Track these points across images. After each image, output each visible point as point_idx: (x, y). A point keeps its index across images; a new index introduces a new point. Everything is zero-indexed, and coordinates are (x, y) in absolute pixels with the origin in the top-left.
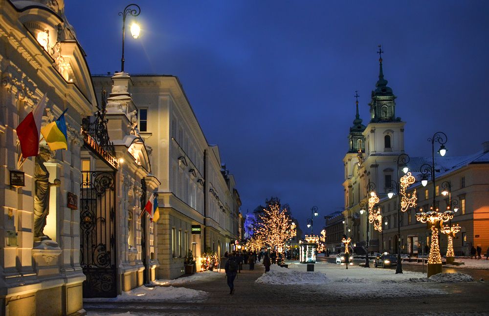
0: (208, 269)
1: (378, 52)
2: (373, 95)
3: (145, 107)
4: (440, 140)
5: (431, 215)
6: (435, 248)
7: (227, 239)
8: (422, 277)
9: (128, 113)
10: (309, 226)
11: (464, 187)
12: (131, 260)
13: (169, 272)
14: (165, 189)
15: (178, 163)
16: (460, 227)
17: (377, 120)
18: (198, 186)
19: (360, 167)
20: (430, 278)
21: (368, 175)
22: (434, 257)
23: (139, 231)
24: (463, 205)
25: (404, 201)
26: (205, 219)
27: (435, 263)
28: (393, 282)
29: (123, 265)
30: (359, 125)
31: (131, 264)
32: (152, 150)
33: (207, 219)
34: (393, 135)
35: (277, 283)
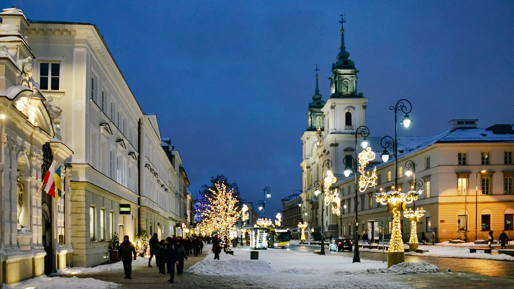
0: (139, 255)
1: (340, 22)
2: (334, 68)
3: (58, 61)
4: (404, 108)
5: (392, 196)
6: (396, 234)
7: (170, 222)
8: (381, 268)
9: (19, 59)
10: (260, 208)
11: (430, 168)
12: (21, 243)
13: (85, 259)
14: (79, 159)
15: (100, 131)
16: (425, 211)
17: (338, 95)
18: (129, 160)
19: (319, 147)
20: (391, 268)
21: (327, 155)
22: (396, 245)
23: (38, 208)
24: (428, 188)
25: (362, 179)
26: (139, 198)
27: (396, 251)
28: (348, 273)
29: (5, 250)
30: (319, 101)
31: (23, 248)
32: (61, 111)
33: (141, 197)
34: (354, 112)
35: (211, 274)
